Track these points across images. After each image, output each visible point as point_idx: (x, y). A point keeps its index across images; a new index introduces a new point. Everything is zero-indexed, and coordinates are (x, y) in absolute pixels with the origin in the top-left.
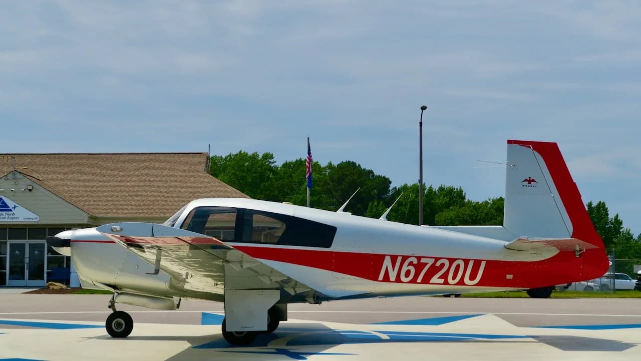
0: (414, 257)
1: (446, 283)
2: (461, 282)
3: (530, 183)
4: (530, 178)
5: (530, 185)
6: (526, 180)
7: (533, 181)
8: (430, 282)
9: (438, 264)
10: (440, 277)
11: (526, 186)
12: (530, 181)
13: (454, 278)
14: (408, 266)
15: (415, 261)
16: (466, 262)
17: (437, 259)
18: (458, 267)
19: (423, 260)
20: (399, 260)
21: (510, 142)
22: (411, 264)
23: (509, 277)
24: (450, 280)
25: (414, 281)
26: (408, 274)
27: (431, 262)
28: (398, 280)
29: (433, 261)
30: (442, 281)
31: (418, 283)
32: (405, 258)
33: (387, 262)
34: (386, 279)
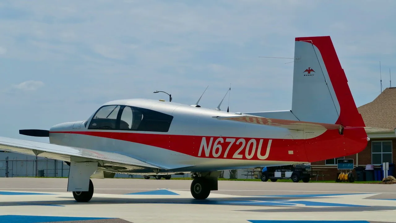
0: (222, 137)
1: (244, 158)
2: (255, 158)
3: (309, 73)
4: (309, 68)
5: (309, 74)
6: (307, 71)
7: (312, 70)
8: (233, 157)
9: (238, 143)
10: (240, 154)
11: (307, 75)
12: (309, 71)
13: (250, 154)
14: (217, 145)
15: (222, 141)
16: (258, 140)
17: (237, 139)
18: (252, 144)
19: (228, 140)
20: (212, 139)
21: (297, 39)
22: (219, 143)
23: (291, 152)
24: (247, 156)
25: (221, 157)
26: (217, 151)
27: (233, 141)
28: (211, 156)
29: (234, 141)
30: (241, 156)
31: (225, 158)
32: (215, 138)
33: (204, 142)
34: (203, 155)
